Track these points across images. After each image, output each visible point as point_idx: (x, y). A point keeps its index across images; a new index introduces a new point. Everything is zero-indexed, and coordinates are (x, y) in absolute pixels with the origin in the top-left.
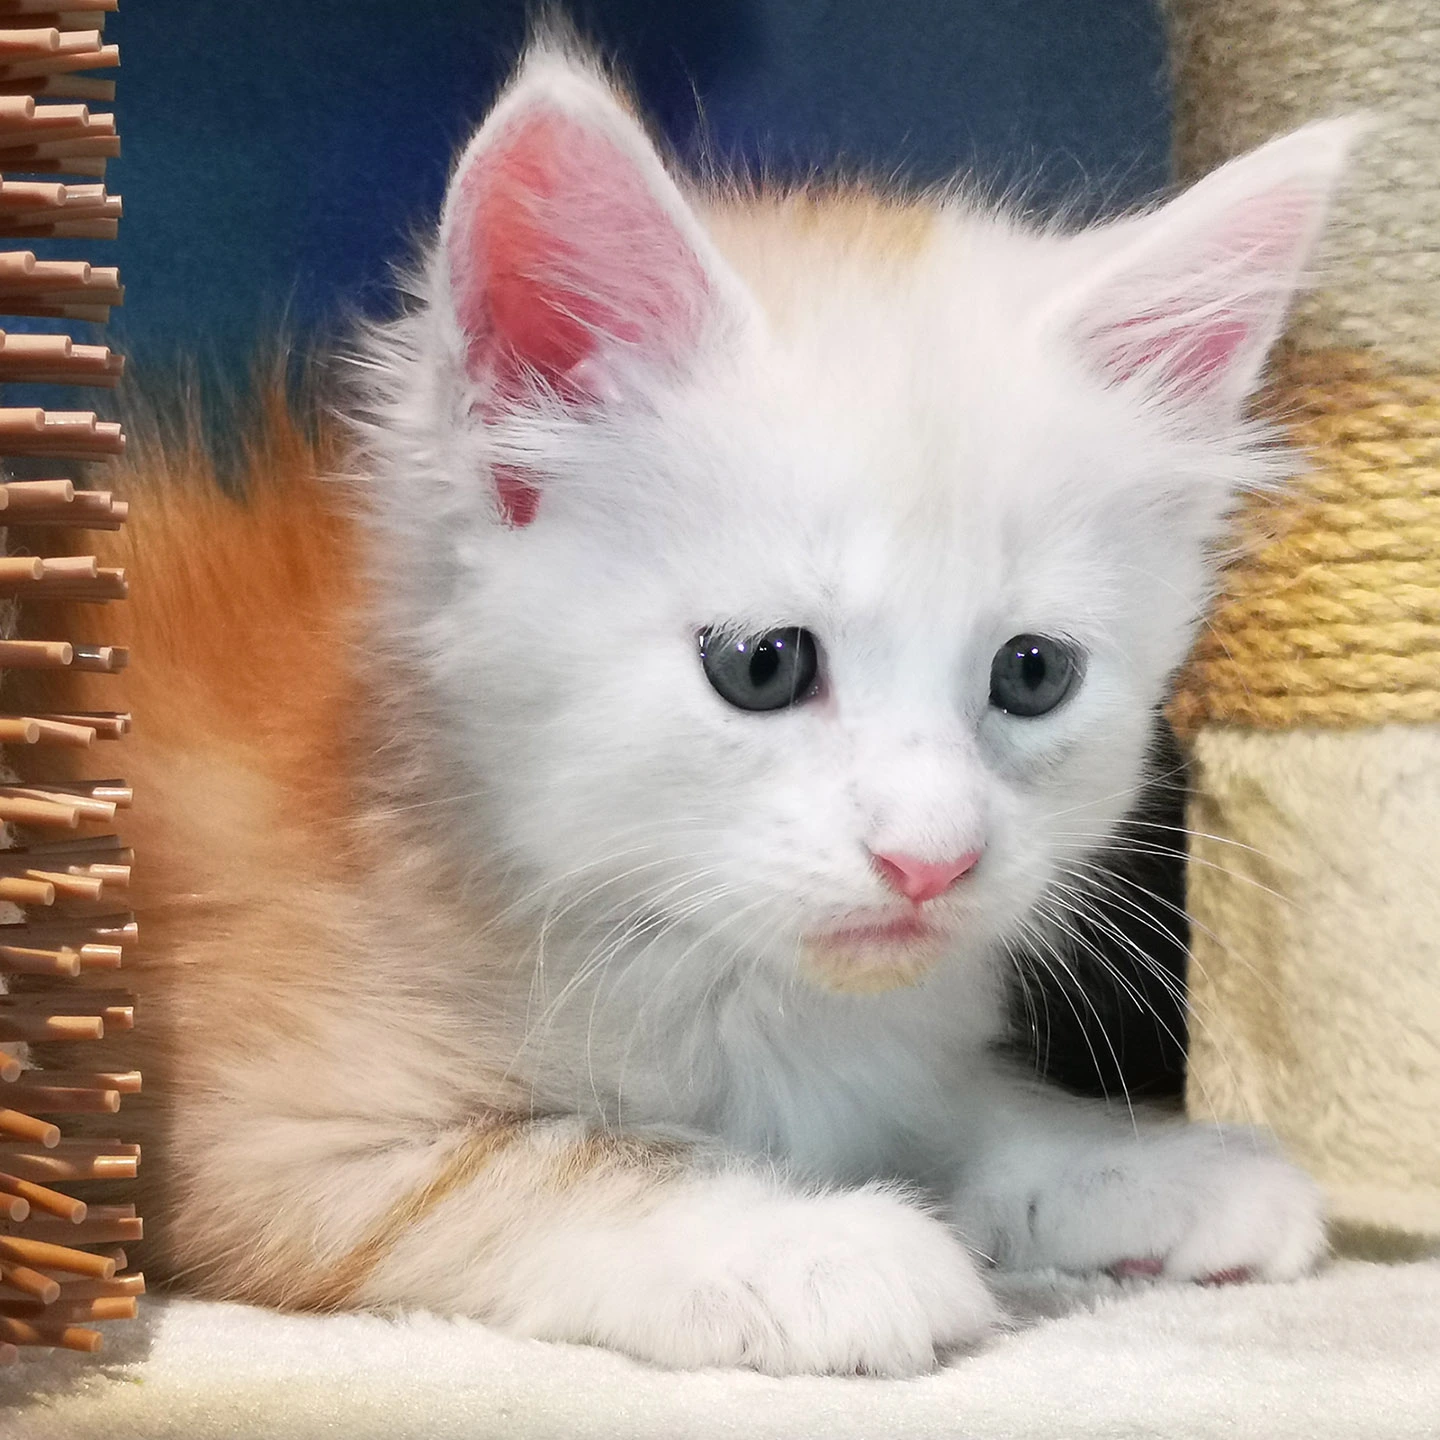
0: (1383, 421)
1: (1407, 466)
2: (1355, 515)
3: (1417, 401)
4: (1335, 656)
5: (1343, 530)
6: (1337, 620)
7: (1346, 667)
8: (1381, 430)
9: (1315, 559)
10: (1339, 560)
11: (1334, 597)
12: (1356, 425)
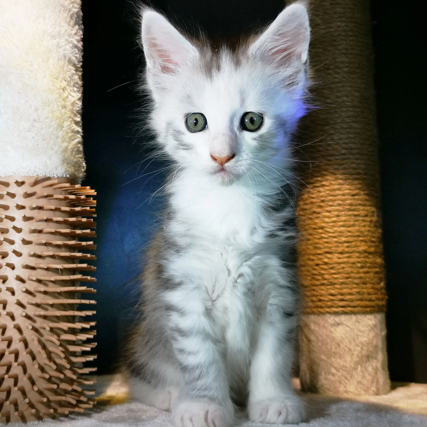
0: (323, 262)
1: (328, 269)
2: (320, 278)
3: (329, 258)
4: (317, 302)
5: (318, 280)
6: (317, 295)
7: (320, 304)
8: (323, 263)
9: (313, 286)
10: (317, 285)
11: (317, 291)
12: (320, 262)
